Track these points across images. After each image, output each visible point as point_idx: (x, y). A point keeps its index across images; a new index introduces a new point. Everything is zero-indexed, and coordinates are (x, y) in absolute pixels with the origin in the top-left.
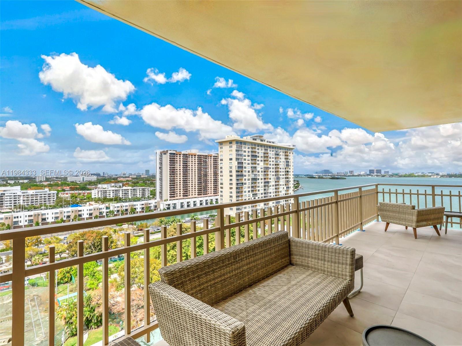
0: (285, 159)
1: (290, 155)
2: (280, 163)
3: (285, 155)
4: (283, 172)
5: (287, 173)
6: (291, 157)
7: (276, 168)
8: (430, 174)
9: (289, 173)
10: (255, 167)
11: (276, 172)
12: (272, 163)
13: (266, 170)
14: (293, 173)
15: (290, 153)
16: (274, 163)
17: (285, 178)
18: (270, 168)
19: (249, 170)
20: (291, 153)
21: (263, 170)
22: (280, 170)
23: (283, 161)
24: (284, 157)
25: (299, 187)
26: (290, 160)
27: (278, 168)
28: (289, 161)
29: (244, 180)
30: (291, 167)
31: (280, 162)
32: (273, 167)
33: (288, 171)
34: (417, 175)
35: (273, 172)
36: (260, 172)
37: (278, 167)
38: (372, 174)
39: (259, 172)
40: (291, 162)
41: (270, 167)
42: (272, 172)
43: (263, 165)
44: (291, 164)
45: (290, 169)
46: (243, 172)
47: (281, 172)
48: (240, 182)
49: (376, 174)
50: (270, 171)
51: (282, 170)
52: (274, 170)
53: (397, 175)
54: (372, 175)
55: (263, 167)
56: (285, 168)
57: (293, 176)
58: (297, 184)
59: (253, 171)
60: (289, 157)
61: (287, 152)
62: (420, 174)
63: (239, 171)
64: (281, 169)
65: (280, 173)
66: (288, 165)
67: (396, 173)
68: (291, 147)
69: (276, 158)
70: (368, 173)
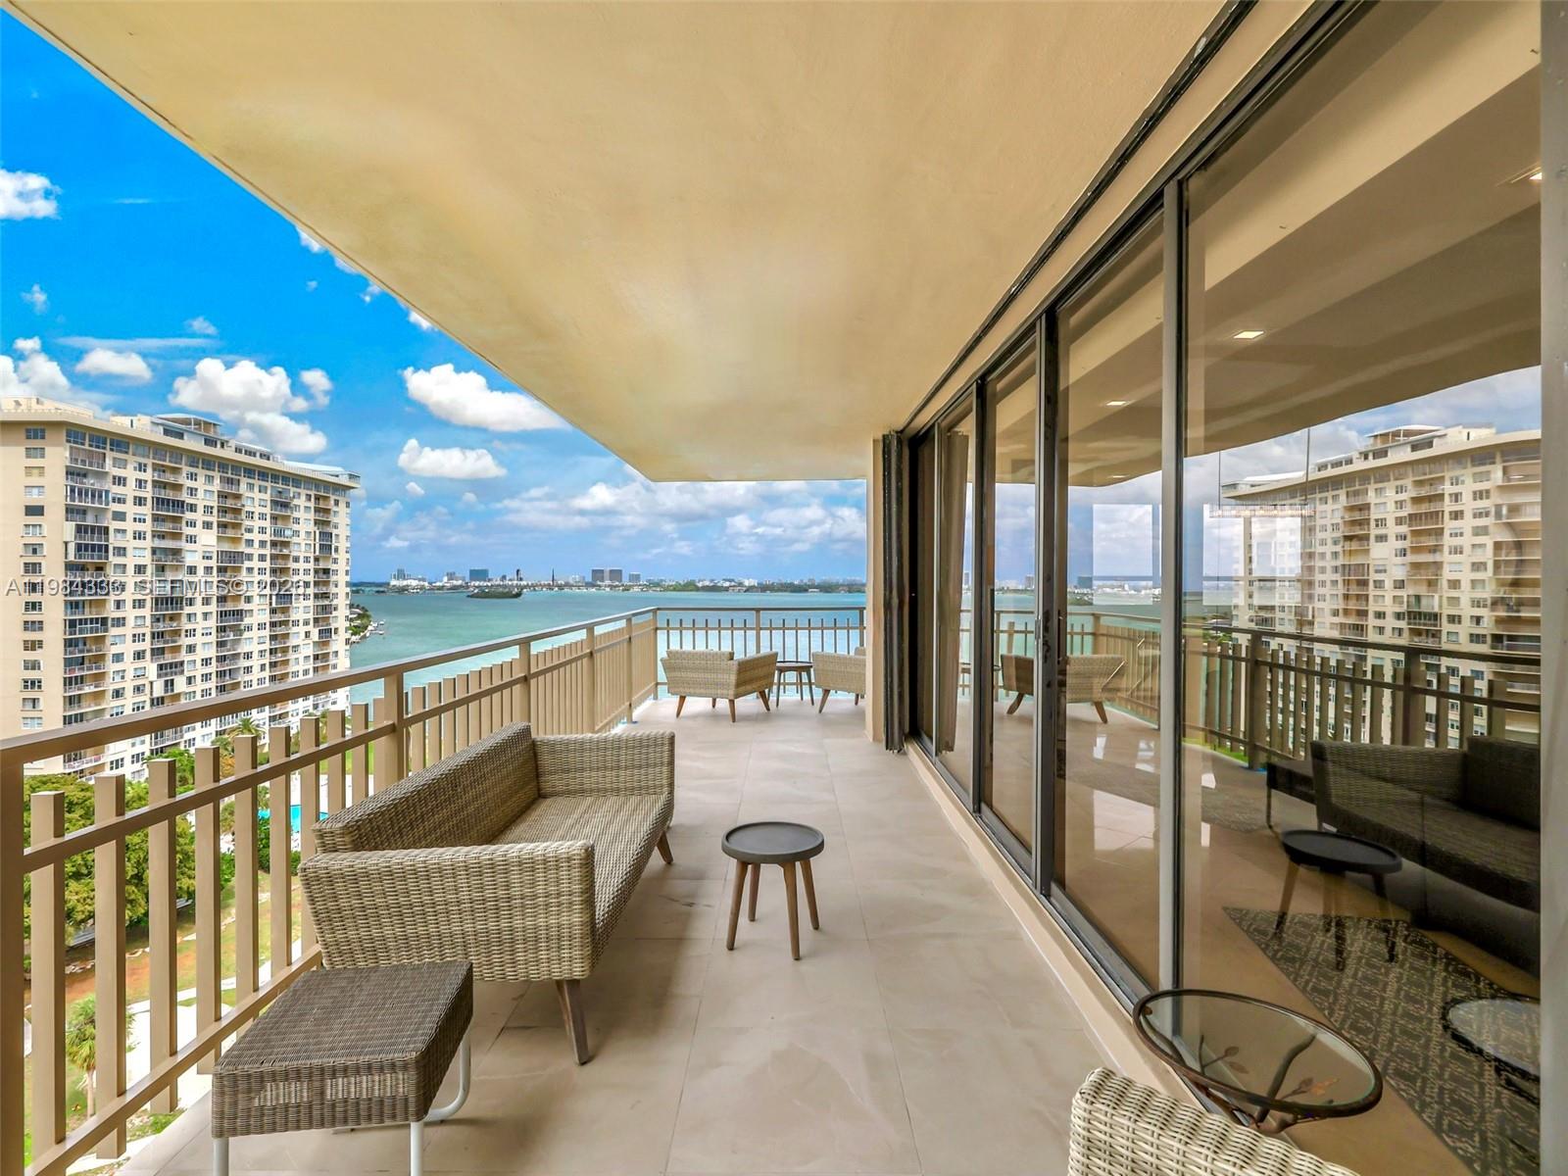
0: (316, 522)
1: (335, 509)
2: (295, 540)
3: (317, 510)
4: (307, 572)
5: (324, 578)
6: (341, 518)
7: (274, 557)
8: (727, 584)
9: (333, 578)
10: (176, 553)
11: (274, 571)
12: (256, 537)
13: (229, 563)
14: (348, 578)
15: (337, 503)
16: (267, 537)
17: (316, 596)
18: (250, 557)
19: (141, 562)
20: (342, 505)
21: (213, 563)
22: (293, 565)
23: (308, 533)
24: (311, 516)
25: (370, 628)
26: (336, 527)
27: (286, 557)
28: (335, 532)
29: (111, 605)
30: (342, 556)
31: (296, 533)
32: (263, 551)
33: (326, 571)
34: (700, 585)
35: (261, 571)
36: (200, 571)
37: (286, 552)
38: (599, 583)
39: (192, 570)
40: (342, 538)
41: (248, 551)
42: (256, 571)
43: (214, 542)
44: (342, 543)
45: (335, 561)
46: (110, 570)
47: (296, 572)
48: (88, 616)
49: (608, 582)
50: (250, 570)
51: (301, 565)
52: (267, 565)
53: (658, 585)
54: (600, 586)
55: (215, 550)
56: (317, 559)
57: (348, 590)
58: (360, 616)
59: (161, 569)
60: (334, 519)
61: (326, 498)
62: (707, 583)
63: (83, 568)
64: (296, 560)
65: (295, 578)
66: (326, 548)
67: (656, 581)
68: (344, 480)
69: (274, 518)
70: (589, 579)
